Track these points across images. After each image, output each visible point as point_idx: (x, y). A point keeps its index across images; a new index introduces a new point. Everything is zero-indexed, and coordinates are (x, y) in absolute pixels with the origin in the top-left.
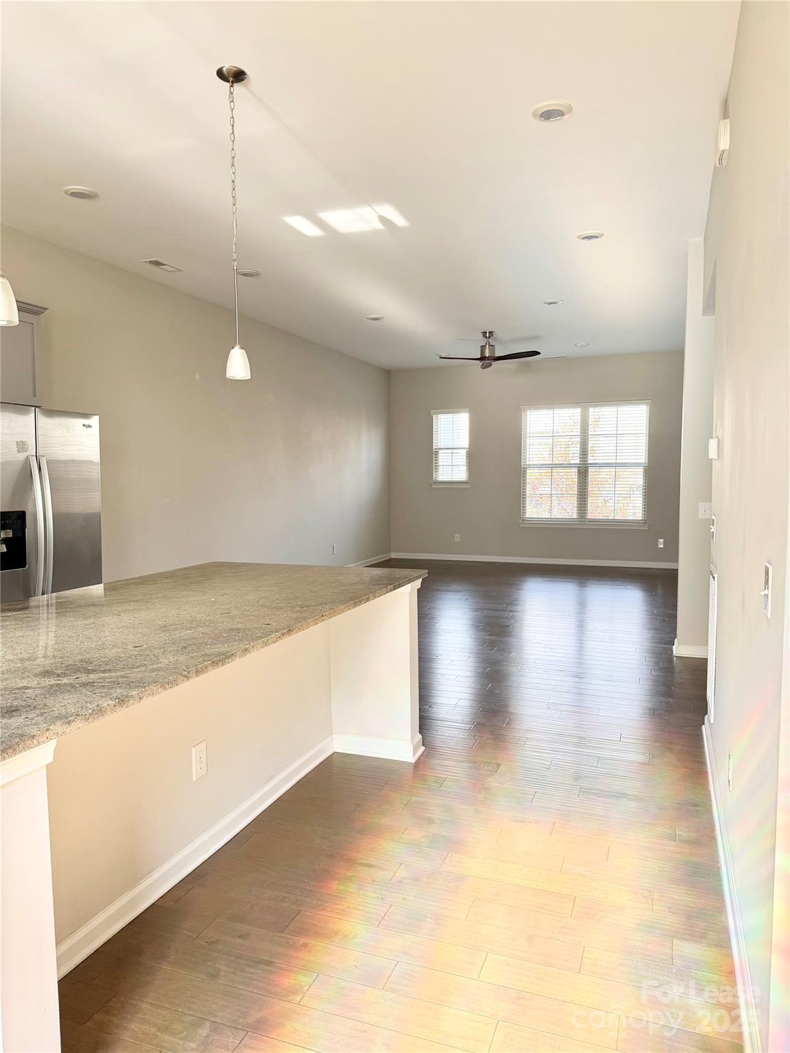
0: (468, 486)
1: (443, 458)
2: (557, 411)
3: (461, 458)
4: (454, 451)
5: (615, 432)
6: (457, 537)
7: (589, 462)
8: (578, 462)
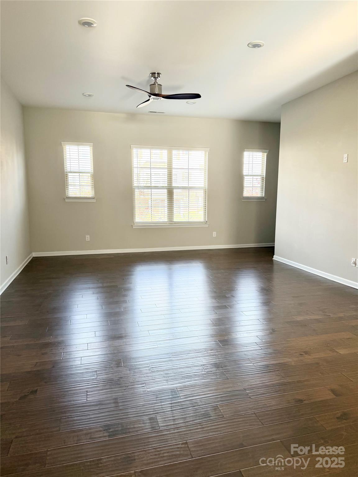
0: (94, 201)
1: (71, 179)
2: (154, 151)
3: (87, 180)
4: (81, 174)
5: (187, 167)
6: (88, 238)
7: (173, 185)
8: (166, 185)
